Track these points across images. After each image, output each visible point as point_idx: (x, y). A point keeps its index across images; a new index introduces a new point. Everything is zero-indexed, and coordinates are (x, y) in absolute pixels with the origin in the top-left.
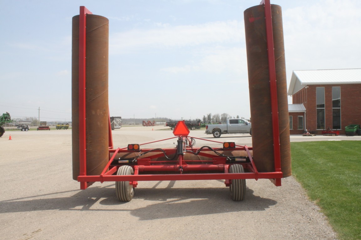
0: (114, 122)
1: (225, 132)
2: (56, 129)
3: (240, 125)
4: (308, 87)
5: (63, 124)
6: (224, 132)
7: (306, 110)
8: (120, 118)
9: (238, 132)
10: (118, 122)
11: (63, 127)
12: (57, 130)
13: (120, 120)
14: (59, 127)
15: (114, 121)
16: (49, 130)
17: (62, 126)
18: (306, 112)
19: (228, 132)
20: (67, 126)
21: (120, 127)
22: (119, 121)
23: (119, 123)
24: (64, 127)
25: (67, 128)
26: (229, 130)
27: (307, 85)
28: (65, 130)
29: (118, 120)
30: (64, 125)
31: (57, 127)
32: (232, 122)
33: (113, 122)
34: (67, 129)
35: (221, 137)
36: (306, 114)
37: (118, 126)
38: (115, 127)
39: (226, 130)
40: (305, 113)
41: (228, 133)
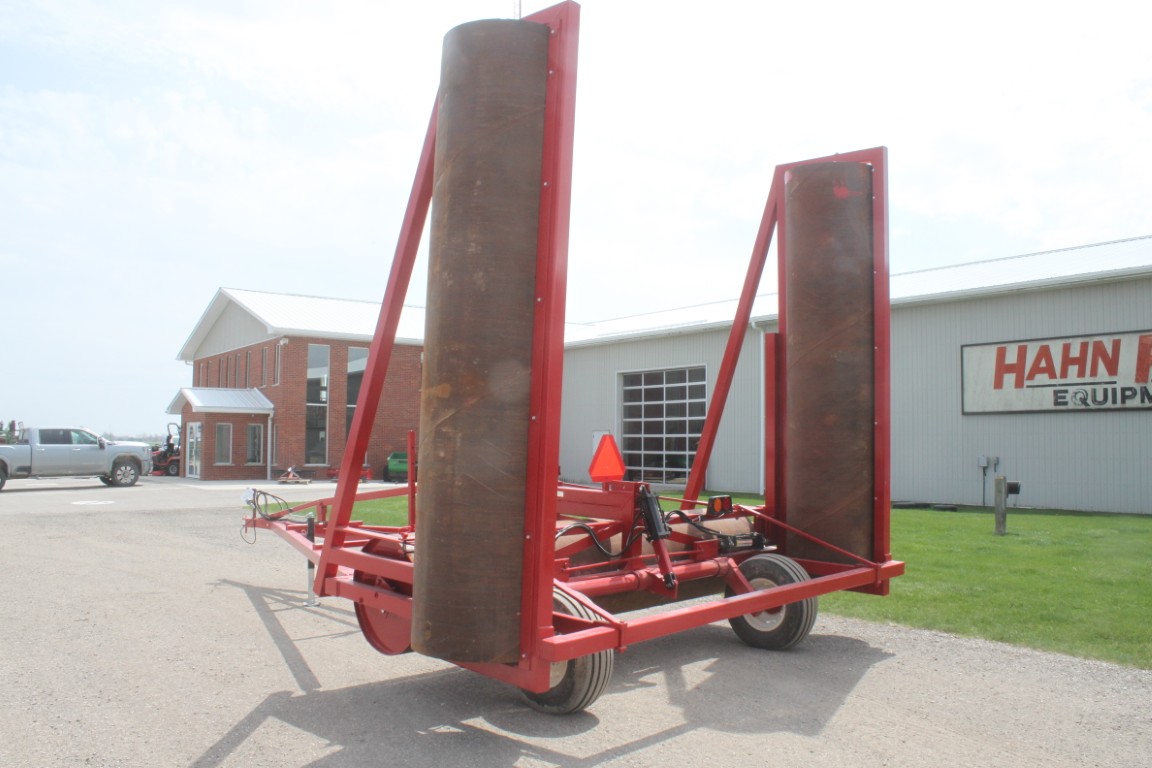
1: (25, 473)
3: (75, 447)
4: (287, 341)
6: (19, 473)
7: (274, 409)
9: (70, 472)
18: (274, 415)
19: (33, 472)
26: (36, 464)
27: (285, 337)
32: (49, 437)
35: (4, 488)
36: (273, 420)
39: (28, 464)
40: (272, 416)
41: (35, 476)
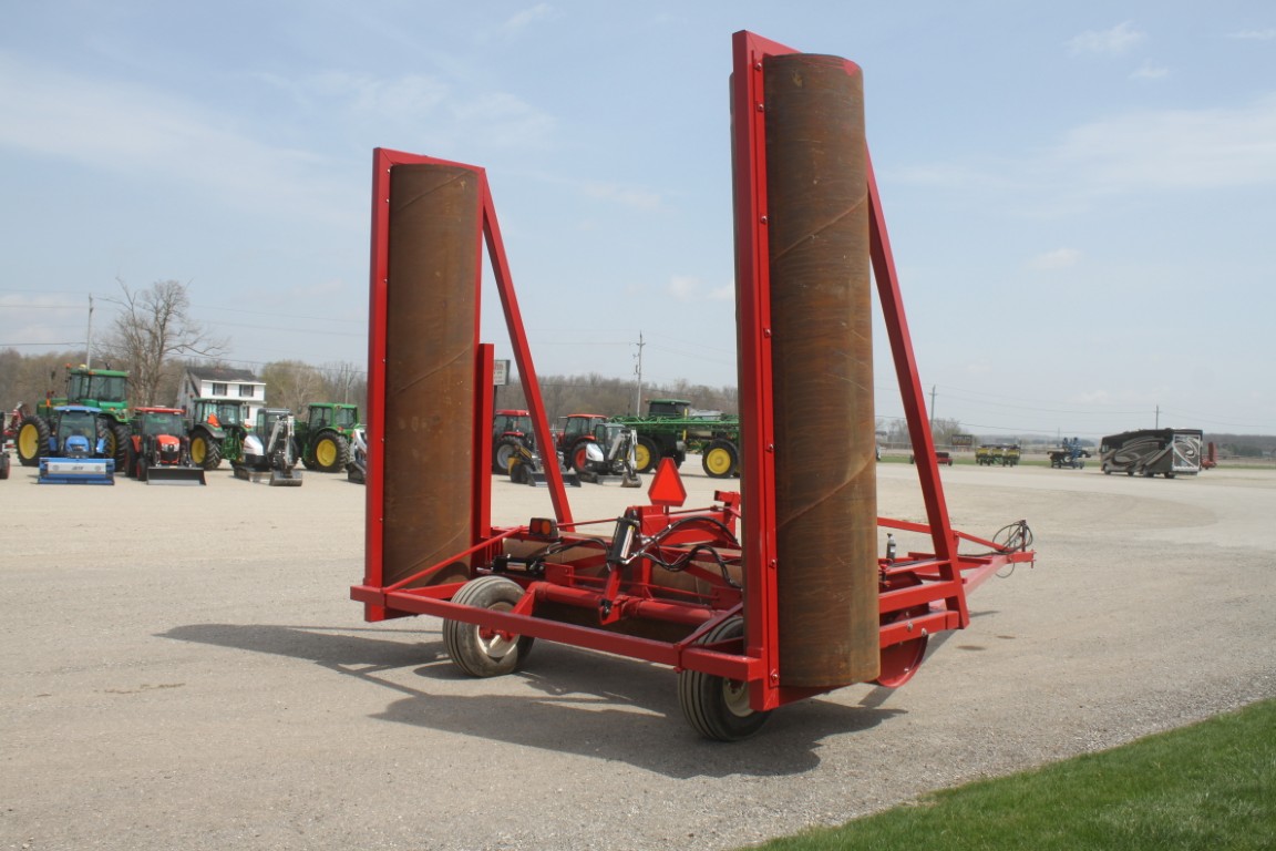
0: (1172, 449)
2: (977, 462)
5: (999, 448)
8: (1197, 433)
10: (1187, 449)
11: (1000, 456)
12: (978, 467)
13: (1198, 442)
14: (985, 456)
15: (1173, 444)
16: (950, 464)
17: (995, 453)
20: (1013, 453)
21: (1196, 468)
22: (1190, 445)
23: (1190, 452)
24: (1004, 458)
25: (1015, 464)
28: (1008, 468)
29: (1188, 441)
30: (1004, 452)
31: (978, 456)
33: (1167, 449)
34: (1015, 467)
37: (1189, 465)
38: (1175, 468)
